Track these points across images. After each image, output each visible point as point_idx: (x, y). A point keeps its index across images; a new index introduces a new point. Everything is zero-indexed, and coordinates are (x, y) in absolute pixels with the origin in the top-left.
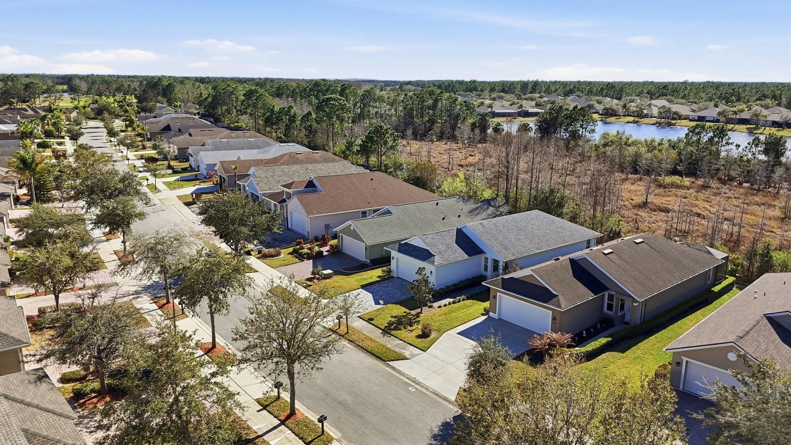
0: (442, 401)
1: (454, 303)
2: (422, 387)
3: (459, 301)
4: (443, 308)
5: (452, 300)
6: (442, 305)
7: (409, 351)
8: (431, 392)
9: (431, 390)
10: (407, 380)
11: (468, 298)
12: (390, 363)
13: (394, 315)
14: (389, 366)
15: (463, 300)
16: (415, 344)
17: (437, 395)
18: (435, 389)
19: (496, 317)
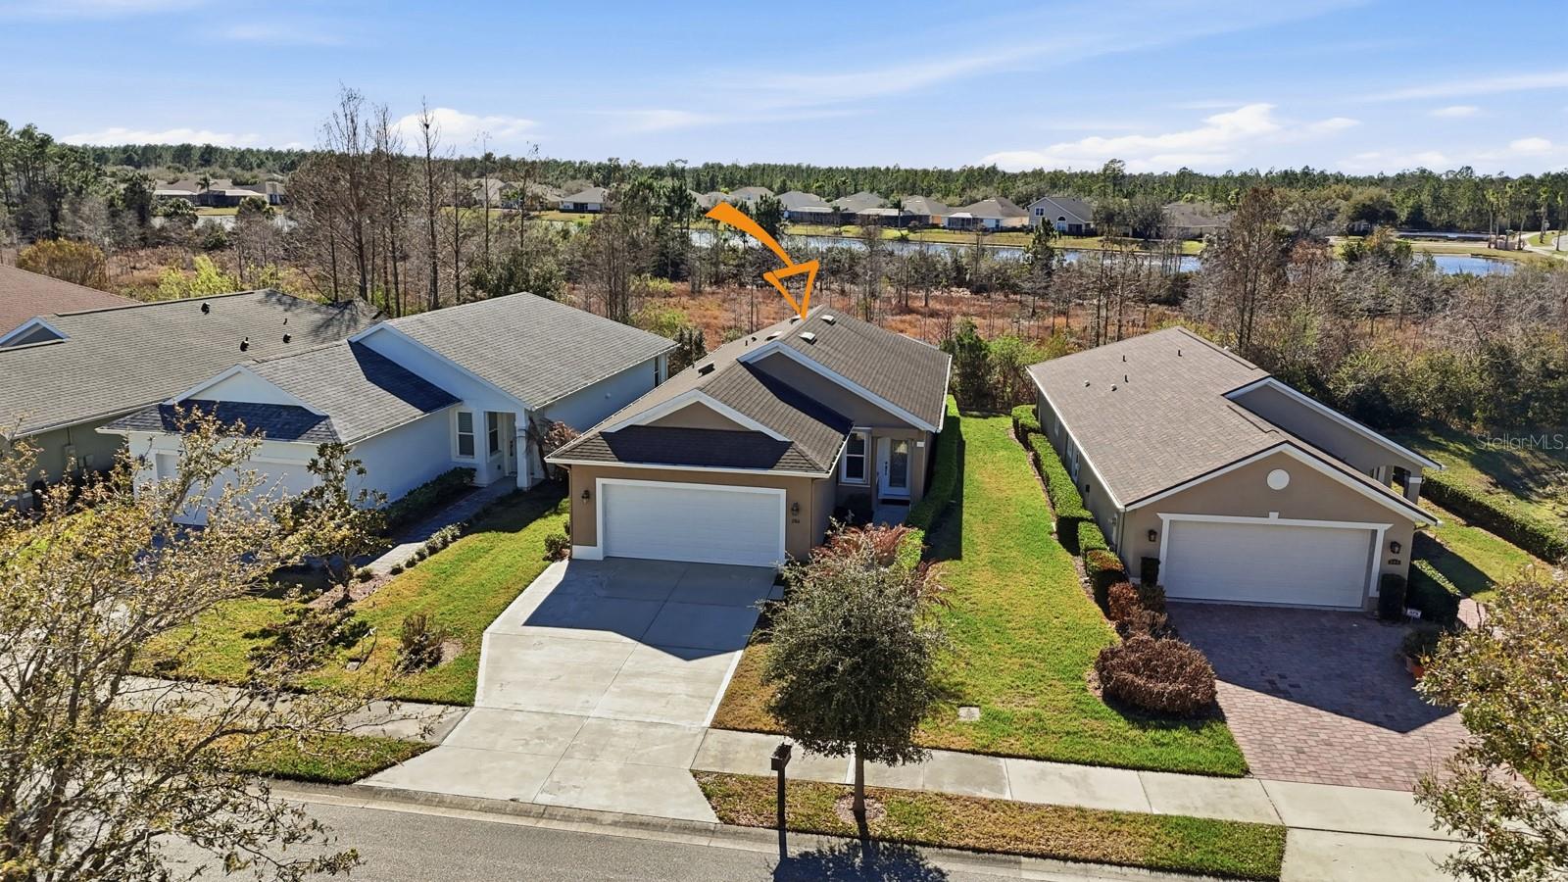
0: (684, 839)
1: (433, 550)
2: (567, 819)
3: (445, 544)
4: (408, 571)
5: (421, 545)
6: (403, 565)
7: (407, 723)
8: (615, 824)
9: (609, 818)
10: (490, 818)
11: (465, 532)
12: (373, 781)
13: (255, 629)
14: (375, 793)
15: (454, 538)
16: (415, 695)
17: (643, 825)
18: (623, 806)
19: (593, 553)
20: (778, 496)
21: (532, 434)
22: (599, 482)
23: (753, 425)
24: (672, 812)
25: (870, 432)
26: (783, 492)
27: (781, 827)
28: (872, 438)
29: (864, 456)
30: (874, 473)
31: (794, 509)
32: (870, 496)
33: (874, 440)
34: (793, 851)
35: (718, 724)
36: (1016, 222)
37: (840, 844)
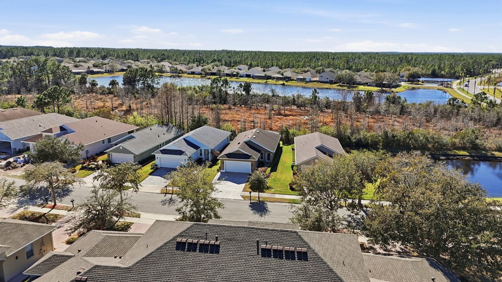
0: (240, 201)
2: (228, 199)
8: (233, 200)
17: (236, 200)
18: (233, 198)
19: (224, 171)
21: (211, 152)
22: (225, 161)
23: (246, 153)
24: (238, 199)
25: (264, 153)
26: (250, 163)
27: (250, 200)
29: (263, 156)
30: (265, 158)
31: (252, 165)
32: (264, 162)
34: (252, 202)
35: (243, 191)
36: (315, 79)
37: (257, 201)
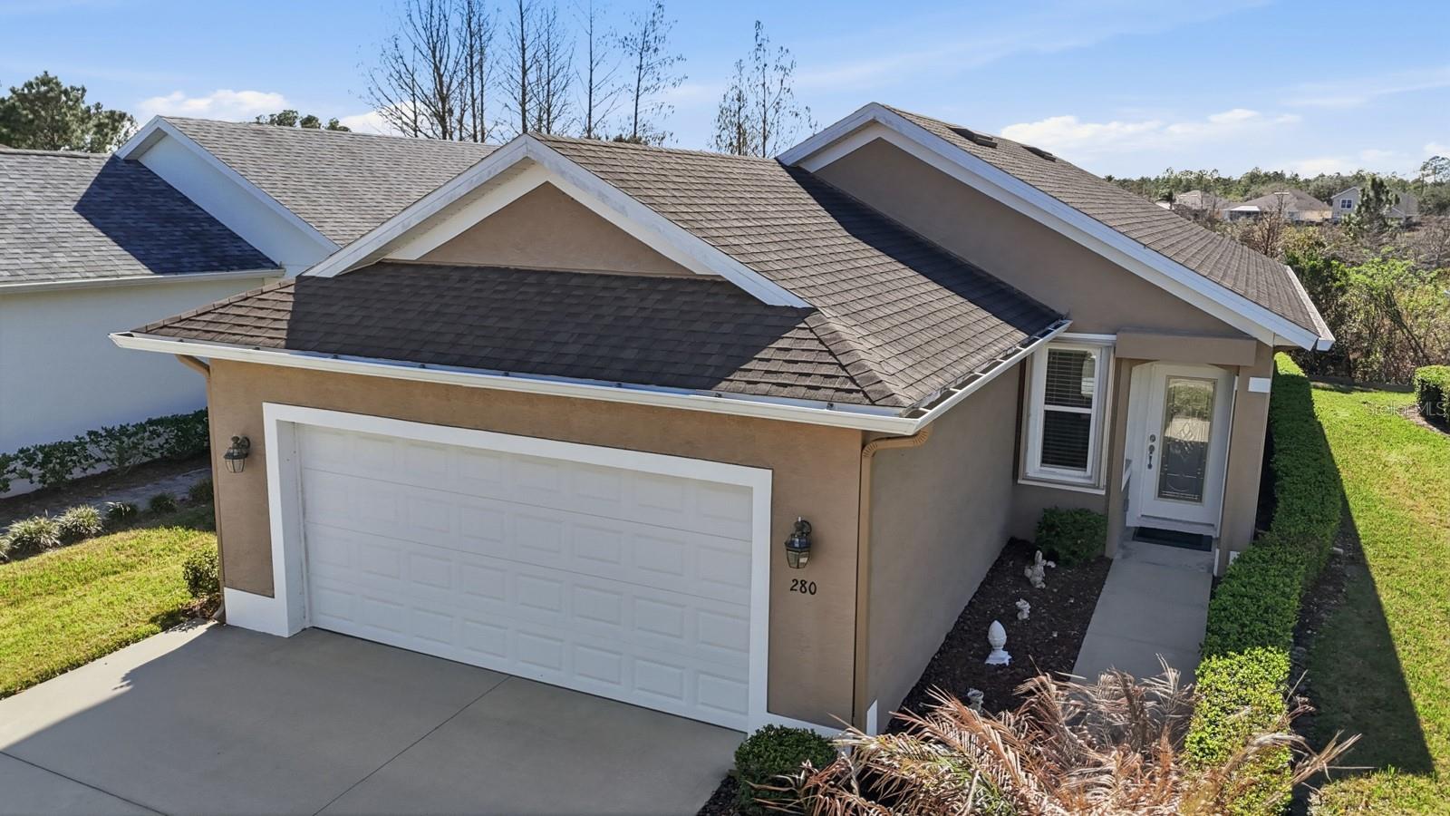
20: (747, 491)
22: (273, 414)
25: (1113, 347)
26: (760, 481)
28: (1119, 361)
29: (1092, 411)
30: (1116, 459)
32: (1102, 520)
33: (1124, 365)
36: (1315, 216)
